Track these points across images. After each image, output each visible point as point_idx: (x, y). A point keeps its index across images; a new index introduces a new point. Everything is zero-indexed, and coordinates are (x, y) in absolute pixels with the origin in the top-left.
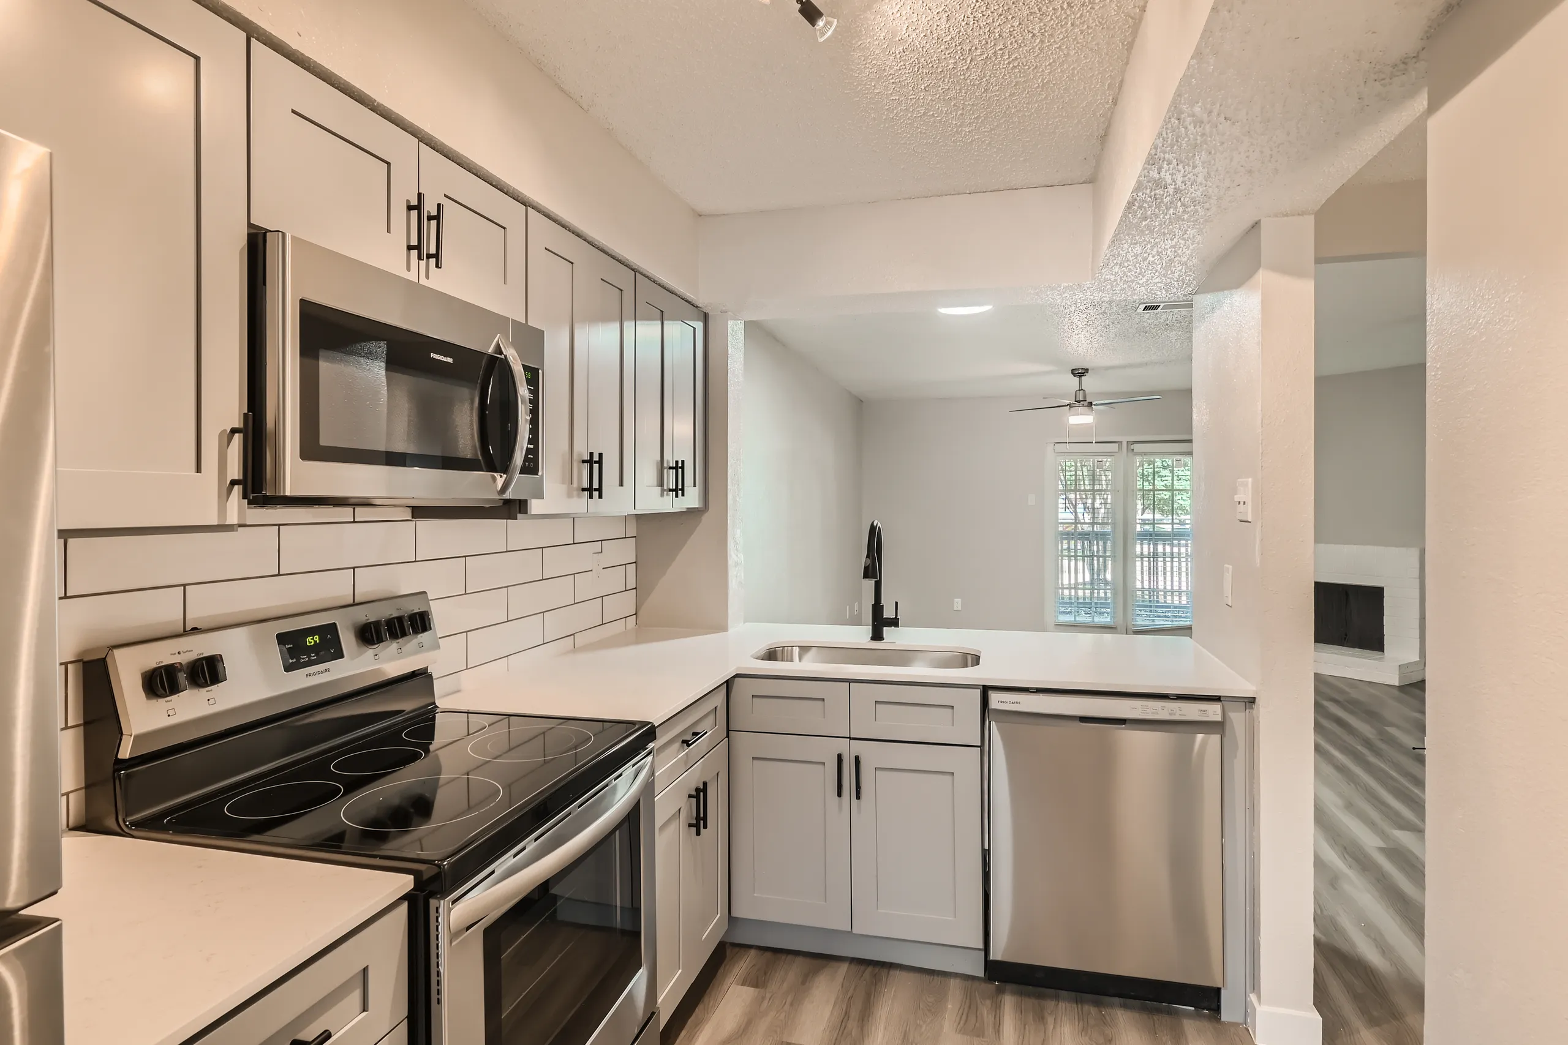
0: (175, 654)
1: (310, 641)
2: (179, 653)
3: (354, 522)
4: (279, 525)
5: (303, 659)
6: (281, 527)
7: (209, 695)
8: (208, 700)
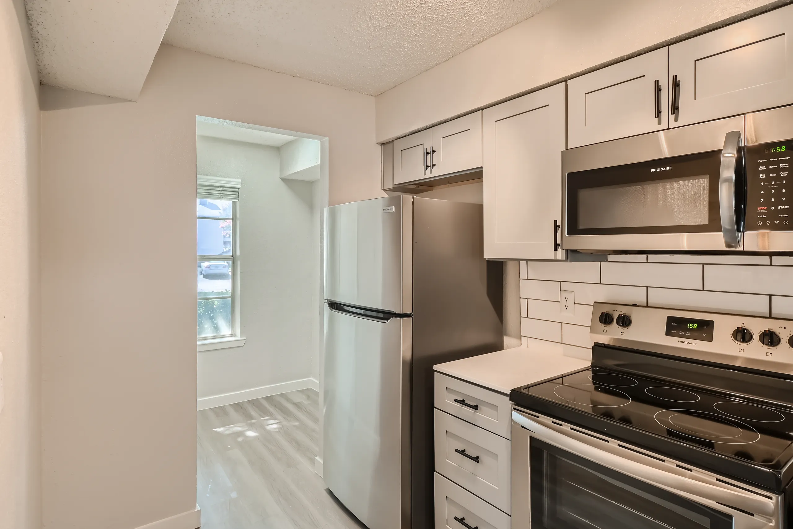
0: (614, 311)
1: (690, 326)
2: (616, 311)
3: (771, 265)
4: (703, 264)
5: (681, 333)
6: (704, 265)
7: (623, 331)
8: (621, 332)
